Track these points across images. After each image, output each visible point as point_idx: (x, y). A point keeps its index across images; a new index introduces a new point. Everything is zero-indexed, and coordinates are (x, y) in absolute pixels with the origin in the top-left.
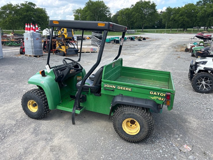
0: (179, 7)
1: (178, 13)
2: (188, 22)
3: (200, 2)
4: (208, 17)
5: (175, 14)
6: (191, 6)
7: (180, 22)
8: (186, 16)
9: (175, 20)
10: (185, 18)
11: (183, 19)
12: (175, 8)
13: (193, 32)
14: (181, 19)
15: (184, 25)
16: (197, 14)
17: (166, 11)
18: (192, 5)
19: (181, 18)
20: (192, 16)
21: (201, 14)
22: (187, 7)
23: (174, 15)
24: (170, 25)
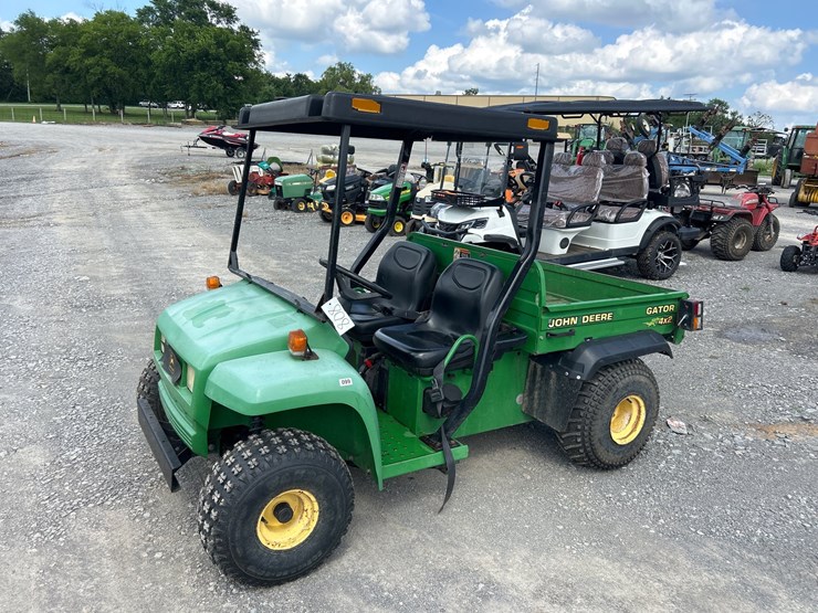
0: (71, 20)
1: (75, 44)
2: (122, 81)
3: (148, 10)
4: (191, 69)
5: (64, 45)
6: (118, 20)
7: (92, 79)
8: (111, 58)
9: (67, 70)
10: (107, 66)
11: (100, 69)
12: (54, 24)
13: (154, 122)
14: (91, 66)
15: (109, 93)
16: (150, 56)
17: (16, 28)
18: (123, 17)
19: (90, 61)
20: (133, 61)
21: (164, 55)
22: (105, 22)
23: (61, 49)
24: (50, 90)
